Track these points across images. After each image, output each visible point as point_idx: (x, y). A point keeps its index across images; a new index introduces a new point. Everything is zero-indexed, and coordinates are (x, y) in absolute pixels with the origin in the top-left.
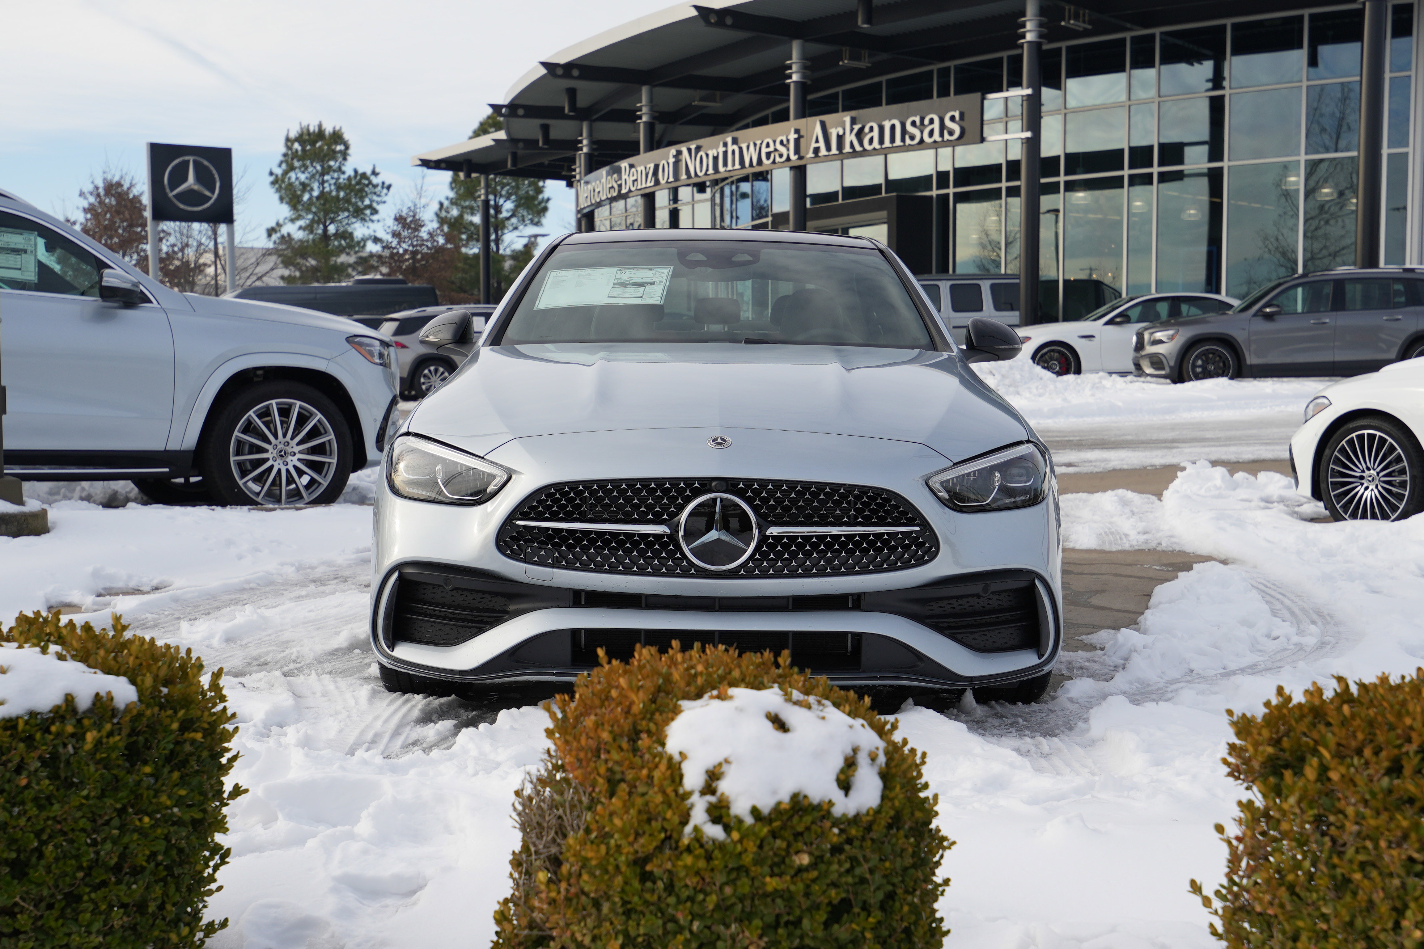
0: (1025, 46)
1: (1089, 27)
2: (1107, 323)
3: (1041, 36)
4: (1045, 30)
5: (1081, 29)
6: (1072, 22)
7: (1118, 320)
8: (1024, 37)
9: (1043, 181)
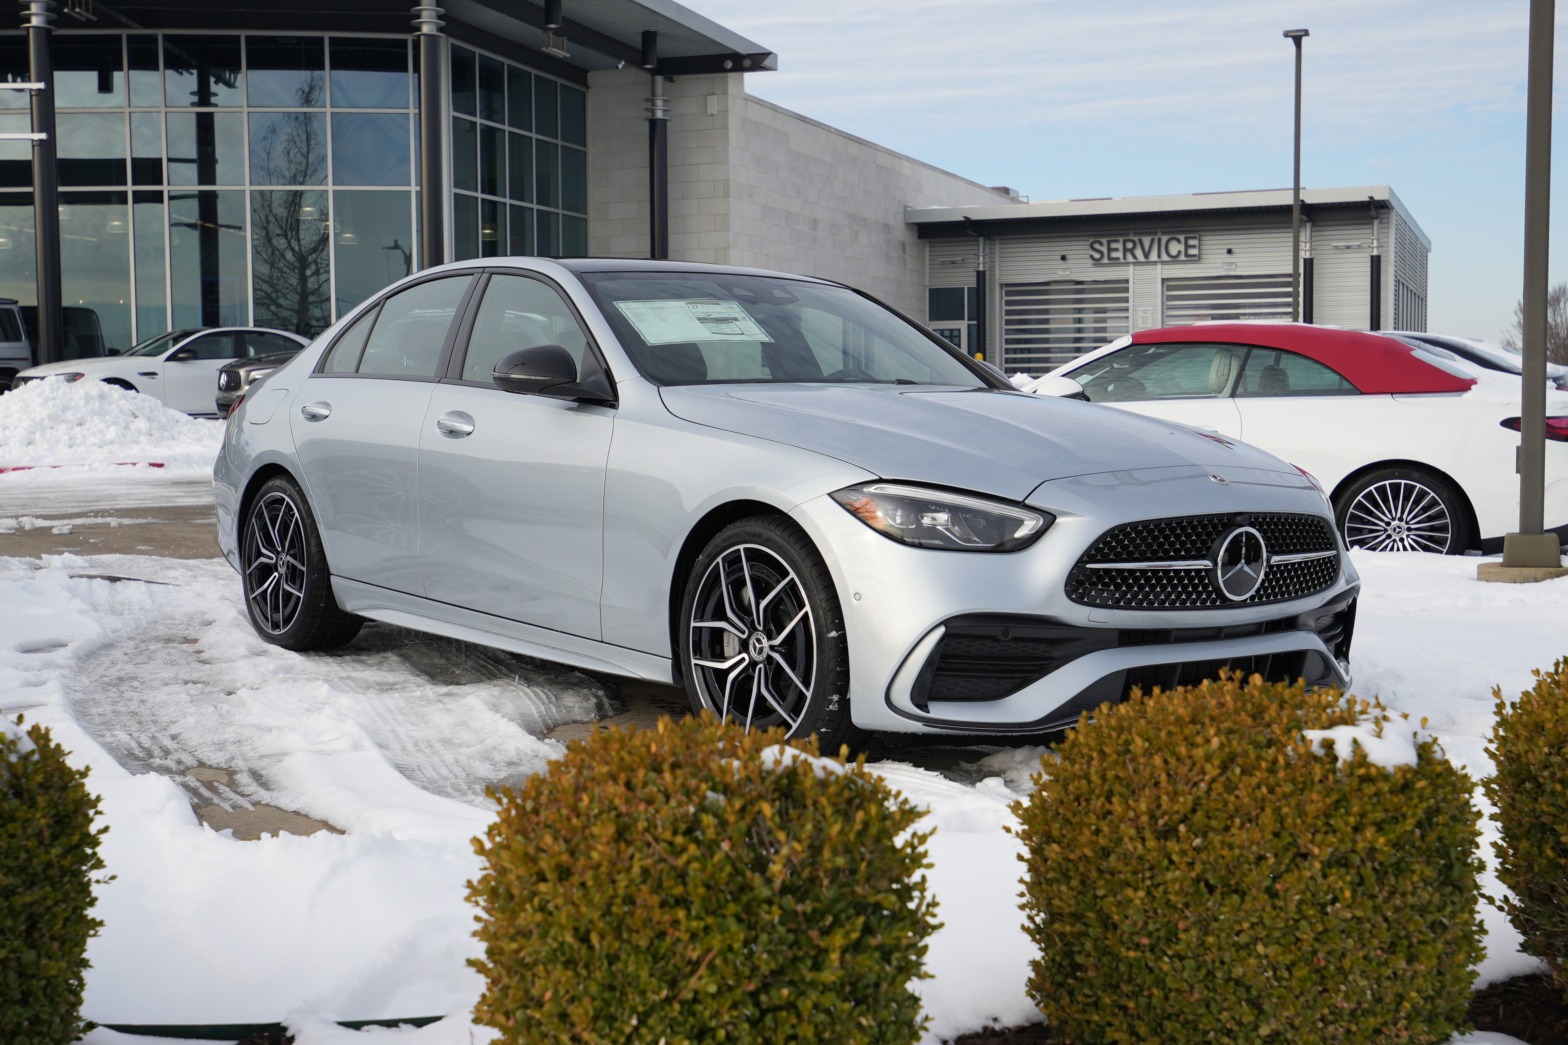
0: (31, 30)
1: (95, 19)
2: (169, 359)
3: (49, 22)
4: (54, 16)
5: (84, 19)
6: (77, 10)
7: (181, 355)
8: (29, 21)
9: (61, 189)
